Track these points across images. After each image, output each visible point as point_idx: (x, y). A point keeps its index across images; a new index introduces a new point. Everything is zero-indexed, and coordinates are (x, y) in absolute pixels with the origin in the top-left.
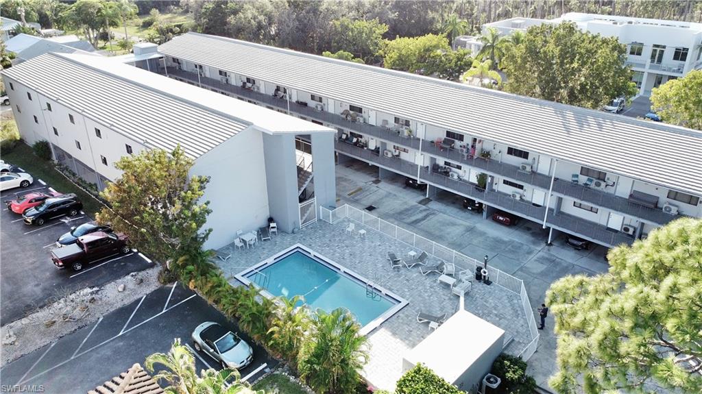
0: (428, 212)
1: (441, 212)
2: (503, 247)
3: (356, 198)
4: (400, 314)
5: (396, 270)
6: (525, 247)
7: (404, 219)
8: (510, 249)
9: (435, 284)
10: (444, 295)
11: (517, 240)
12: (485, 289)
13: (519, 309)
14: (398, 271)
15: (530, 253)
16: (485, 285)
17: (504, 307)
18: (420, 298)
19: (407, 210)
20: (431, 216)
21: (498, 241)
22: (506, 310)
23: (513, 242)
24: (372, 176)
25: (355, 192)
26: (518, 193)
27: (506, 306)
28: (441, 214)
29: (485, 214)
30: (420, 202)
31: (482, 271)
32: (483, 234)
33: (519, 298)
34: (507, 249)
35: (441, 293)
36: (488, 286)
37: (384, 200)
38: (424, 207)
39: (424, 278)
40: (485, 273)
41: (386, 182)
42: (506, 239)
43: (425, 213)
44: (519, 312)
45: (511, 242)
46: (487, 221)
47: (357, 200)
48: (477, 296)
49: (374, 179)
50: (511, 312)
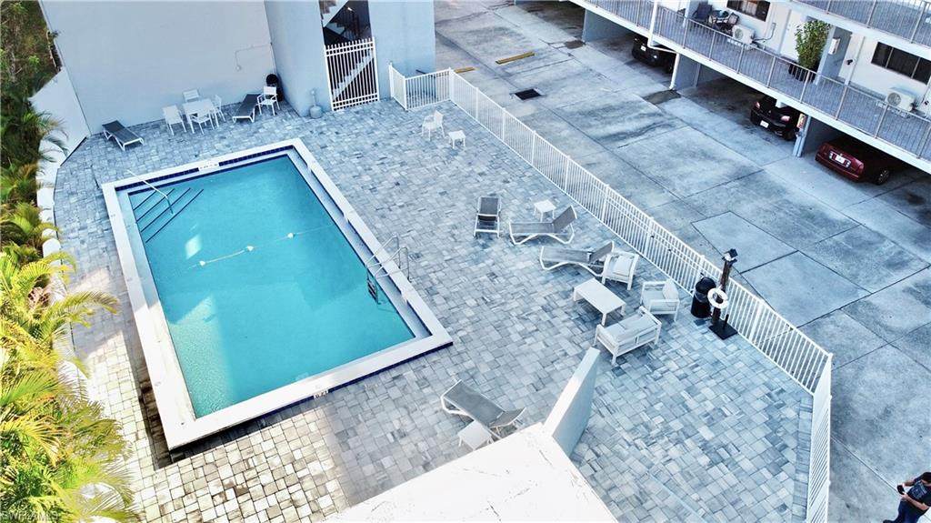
0: (658, 119)
1: (689, 124)
2: (821, 234)
3: (509, 70)
4: (409, 373)
5: (481, 241)
6: (887, 247)
7: (590, 126)
8: (837, 243)
9: (562, 303)
10: (571, 340)
11: (869, 224)
12: (703, 350)
13: (792, 443)
14: (484, 246)
15: (896, 264)
16: (711, 336)
17: (745, 424)
18: (495, 336)
19: (608, 109)
20: (658, 130)
21: (812, 217)
22: (747, 436)
23: (856, 226)
24: (572, 33)
25: (513, 59)
26: (910, 93)
27: (750, 421)
28: (688, 129)
29: (800, 142)
30: (649, 98)
31: (711, 293)
32: (775, 191)
33: (805, 402)
34: (829, 243)
35: (566, 332)
36: (720, 343)
37: (567, 82)
38: (653, 108)
39: (542, 279)
40: (719, 300)
41: (596, 47)
42: (836, 215)
43: (647, 122)
44: (790, 455)
45: (849, 227)
46: (801, 161)
47: (510, 75)
48: (672, 365)
49: (571, 39)
50: (760, 447)
